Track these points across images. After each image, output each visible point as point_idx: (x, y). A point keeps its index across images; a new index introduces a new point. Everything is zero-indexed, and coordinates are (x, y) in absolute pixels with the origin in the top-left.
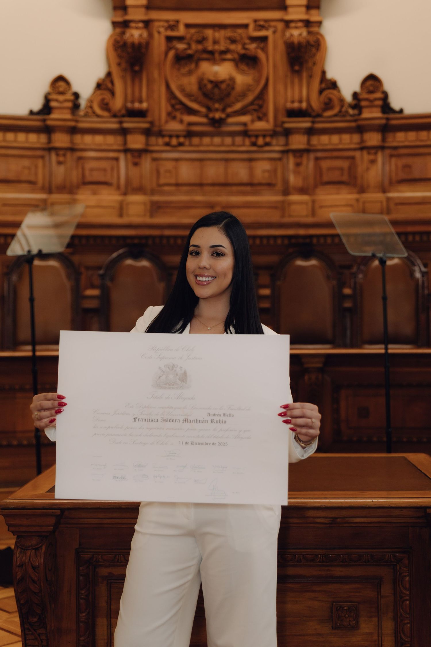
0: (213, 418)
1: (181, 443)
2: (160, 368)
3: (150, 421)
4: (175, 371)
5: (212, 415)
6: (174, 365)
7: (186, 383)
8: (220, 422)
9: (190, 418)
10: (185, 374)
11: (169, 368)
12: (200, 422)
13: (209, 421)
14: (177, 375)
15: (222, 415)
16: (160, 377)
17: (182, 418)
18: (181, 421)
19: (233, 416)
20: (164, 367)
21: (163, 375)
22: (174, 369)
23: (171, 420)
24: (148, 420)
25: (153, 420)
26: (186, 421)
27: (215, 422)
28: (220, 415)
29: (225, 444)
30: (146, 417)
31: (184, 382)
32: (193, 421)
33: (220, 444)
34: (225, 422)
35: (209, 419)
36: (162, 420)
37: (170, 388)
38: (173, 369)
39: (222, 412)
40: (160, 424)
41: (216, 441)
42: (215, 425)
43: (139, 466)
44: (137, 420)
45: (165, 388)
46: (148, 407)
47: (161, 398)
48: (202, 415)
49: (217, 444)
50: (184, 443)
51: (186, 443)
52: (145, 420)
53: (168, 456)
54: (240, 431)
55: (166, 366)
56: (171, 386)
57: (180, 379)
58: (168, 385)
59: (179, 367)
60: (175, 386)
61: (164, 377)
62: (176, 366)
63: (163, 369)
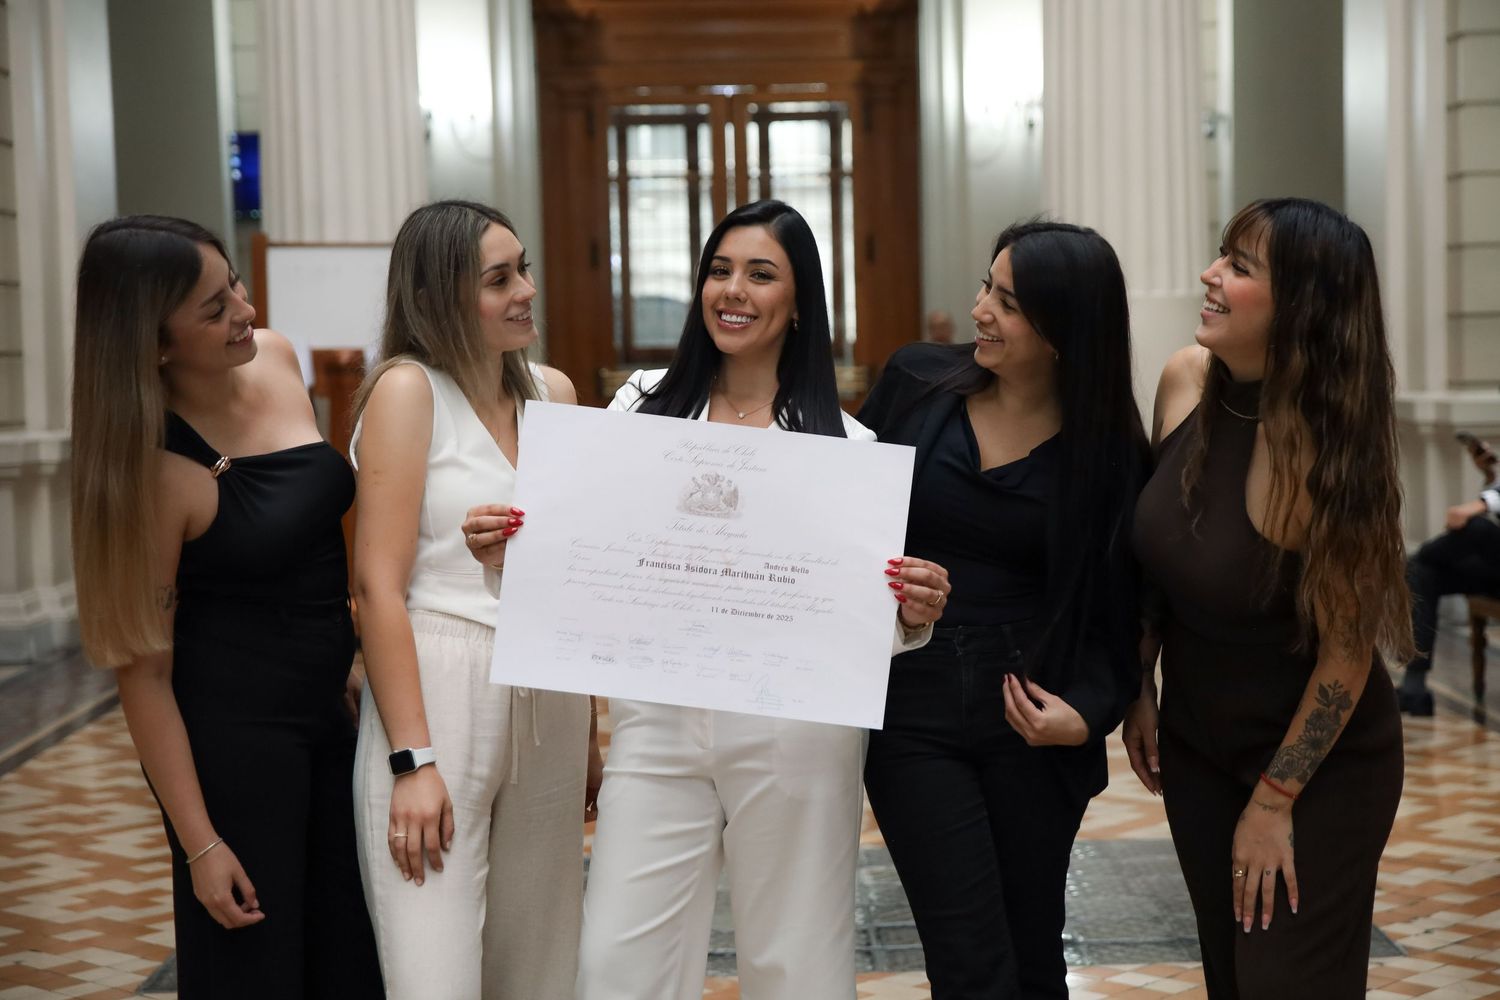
0: (773, 572)
1: (715, 610)
2: (694, 479)
3: (667, 567)
4: (719, 486)
5: (772, 567)
6: (718, 476)
7: (735, 509)
8: (784, 580)
9: (734, 569)
10: (735, 493)
11: (709, 480)
12: (751, 576)
13: (767, 578)
14: (721, 493)
16: (692, 494)
17: (724, 567)
18: (719, 573)
19: (807, 572)
20: (702, 478)
21: (698, 491)
22: (718, 483)
23: (702, 570)
24: (664, 566)
25: (671, 567)
26: (728, 574)
28: (786, 569)
29: (788, 619)
30: (660, 560)
31: (731, 506)
33: (780, 618)
34: (793, 581)
36: (688, 567)
37: (706, 515)
38: (715, 484)
39: (789, 564)
40: (682, 574)
41: (774, 611)
42: (775, 585)
43: (639, 642)
44: (645, 563)
45: (699, 514)
46: (666, 543)
47: (690, 529)
48: (755, 566)
49: (775, 617)
50: (720, 611)
51: (724, 611)
52: (658, 565)
53: (690, 629)
54: (816, 599)
55: (706, 477)
56: (710, 512)
57: (725, 501)
58: (705, 509)
59: (726, 479)
60: (715, 512)
61: (699, 495)
62: (721, 478)
63: (700, 481)
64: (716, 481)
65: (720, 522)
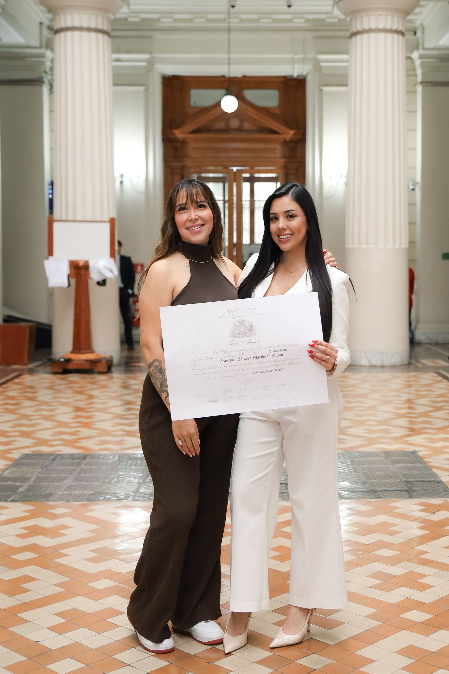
0: (273, 353)
1: (254, 373)
3: (231, 361)
4: (245, 324)
5: (272, 352)
6: (243, 320)
7: (253, 332)
8: (279, 355)
10: (251, 326)
11: (240, 323)
12: (265, 357)
13: (271, 356)
14: (246, 327)
15: (280, 351)
16: (234, 330)
17: (254, 356)
18: (252, 358)
19: (287, 350)
20: (237, 322)
21: (237, 328)
23: (245, 359)
24: (230, 361)
25: (233, 360)
26: (256, 358)
27: (275, 356)
28: (278, 351)
29: (283, 370)
30: (228, 359)
31: (251, 331)
32: (261, 357)
33: (280, 370)
34: (282, 355)
36: (239, 359)
38: (243, 324)
39: (279, 349)
40: (238, 362)
41: (277, 368)
42: (275, 358)
43: (226, 391)
44: (222, 361)
45: (239, 337)
46: (228, 352)
47: (237, 344)
48: (266, 352)
49: (278, 370)
50: (256, 373)
51: (257, 372)
52: (227, 361)
53: (245, 382)
54: (293, 359)
55: (238, 322)
56: (243, 335)
57: (248, 330)
58: (241, 335)
59: (247, 321)
60: (245, 335)
61: (237, 330)
62: (245, 321)
63: (237, 324)
64: (243, 322)
65: (248, 339)
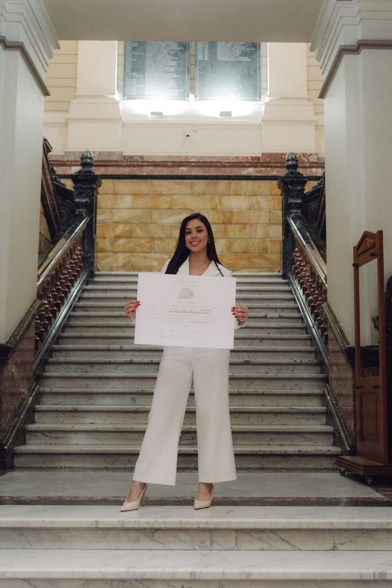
2: (181, 290)
5: (203, 310)
6: (188, 288)
7: (192, 296)
9: (193, 311)
10: (192, 292)
11: (185, 290)
14: (188, 293)
15: (207, 310)
16: (181, 293)
18: (190, 312)
19: (212, 311)
21: (183, 292)
22: (188, 290)
23: (185, 312)
25: (177, 312)
27: (204, 313)
29: (208, 323)
32: (195, 313)
35: (201, 312)
37: (185, 298)
40: (180, 313)
44: (171, 311)
46: (176, 306)
47: (181, 302)
48: (198, 310)
49: (204, 323)
51: (191, 322)
52: (174, 312)
53: (183, 327)
54: (214, 317)
57: (190, 294)
59: (190, 289)
60: (187, 297)
63: (183, 290)
65: (189, 300)
